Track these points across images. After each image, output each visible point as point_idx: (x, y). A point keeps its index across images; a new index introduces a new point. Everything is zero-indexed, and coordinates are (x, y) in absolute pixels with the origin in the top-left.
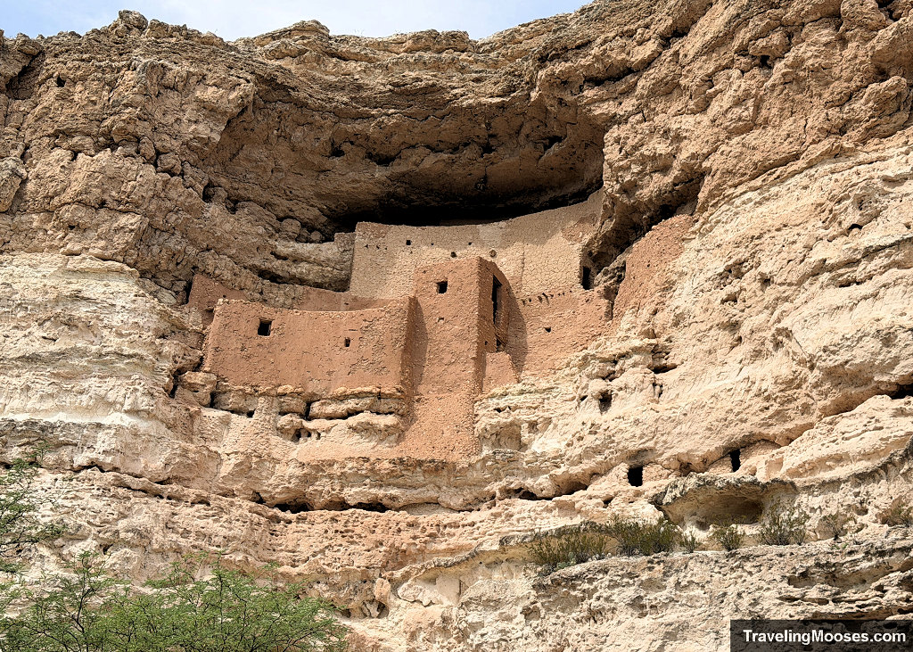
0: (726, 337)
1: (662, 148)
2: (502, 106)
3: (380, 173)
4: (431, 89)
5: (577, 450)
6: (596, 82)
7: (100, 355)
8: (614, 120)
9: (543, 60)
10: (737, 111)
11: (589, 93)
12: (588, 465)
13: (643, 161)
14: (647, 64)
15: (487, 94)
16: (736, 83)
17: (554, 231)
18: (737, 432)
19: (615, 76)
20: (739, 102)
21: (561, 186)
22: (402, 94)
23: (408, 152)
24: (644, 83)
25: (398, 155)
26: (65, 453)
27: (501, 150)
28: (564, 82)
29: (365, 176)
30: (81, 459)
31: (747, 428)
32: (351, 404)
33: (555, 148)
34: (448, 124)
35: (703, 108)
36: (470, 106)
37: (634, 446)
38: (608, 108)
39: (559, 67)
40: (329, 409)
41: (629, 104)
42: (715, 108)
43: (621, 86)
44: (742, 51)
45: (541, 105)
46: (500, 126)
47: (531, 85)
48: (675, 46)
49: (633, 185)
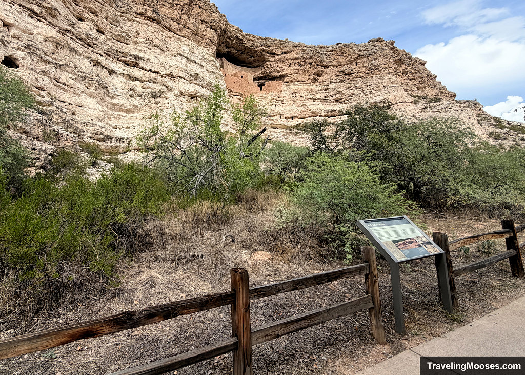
0: (293, 102)
1: (280, 69)
2: (249, 48)
4: (241, 40)
5: (273, 112)
6: (268, 53)
8: (269, 60)
9: (262, 45)
10: (296, 71)
11: (268, 55)
12: (275, 114)
13: (275, 70)
14: (278, 55)
15: (248, 45)
16: (297, 67)
18: (295, 115)
19: (272, 54)
20: (297, 69)
21: (247, 63)
22: (237, 38)
23: (232, 48)
24: (276, 58)
28: (264, 51)
31: (296, 115)
32: (238, 94)
33: (252, 58)
34: (240, 47)
36: (245, 46)
37: (281, 113)
38: (269, 58)
39: (265, 48)
40: (234, 94)
41: (272, 59)
42: (291, 68)
44: (298, 62)
45: (256, 51)
46: (247, 51)
47: (256, 48)
48: (285, 55)
49: (271, 72)
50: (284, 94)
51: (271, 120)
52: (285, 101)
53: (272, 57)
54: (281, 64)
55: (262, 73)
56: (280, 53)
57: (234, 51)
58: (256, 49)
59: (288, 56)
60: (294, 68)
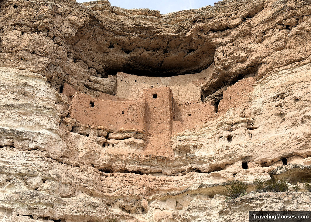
0: (279, 119)
1: (243, 54)
2: (175, 37)
3: (126, 56)
4: (150, 28)
5: (221, 155)
6: (213, 31)
7: (37, 107)
8: (220, 44)
9: (195, 22)
10: (278, 43)
11: (212, 34)
12: (225, 161)
13: (234, 58)
14: (236, 26)
15: (170, 32)
16: (278, 33)
17: (189, 82)
18: (287, 151)
19: (223, 29)
20: (279, 40)
21: (189, 67)
22: (139, 28)
23: (138, 49)
24: (234, 33)
25: (133, 50)
26: (26, 143)
27: (171, 52)
28: (202, 30)
29: (121, 56)
30: (32, 146)
31: (291, 150)
32: (126, 134)
33: (192, 53)
34: (154, 41)
35: (261, 41)
36: (164, 36)
37: (244, 155)
38: (219, 40)
39: (201, 25)
40: (117, 136)
41: (227, 39)
42: (267, 41)
43: (224, 33)
44: (280, 23)
45: (190, 37)
46: (172, 43)
47: (188, 30)
48: (248, 21)
49: (229, 67)
50: (257, 104)
51: (219, 176)
52: (259, 121)
53: (225, 36)
54: (246, 43)
55: (214, 76)
56: (237, 21)
57: (145, 53)
58: (188, 34)
59: (256, 20)
60: (273, 39)
